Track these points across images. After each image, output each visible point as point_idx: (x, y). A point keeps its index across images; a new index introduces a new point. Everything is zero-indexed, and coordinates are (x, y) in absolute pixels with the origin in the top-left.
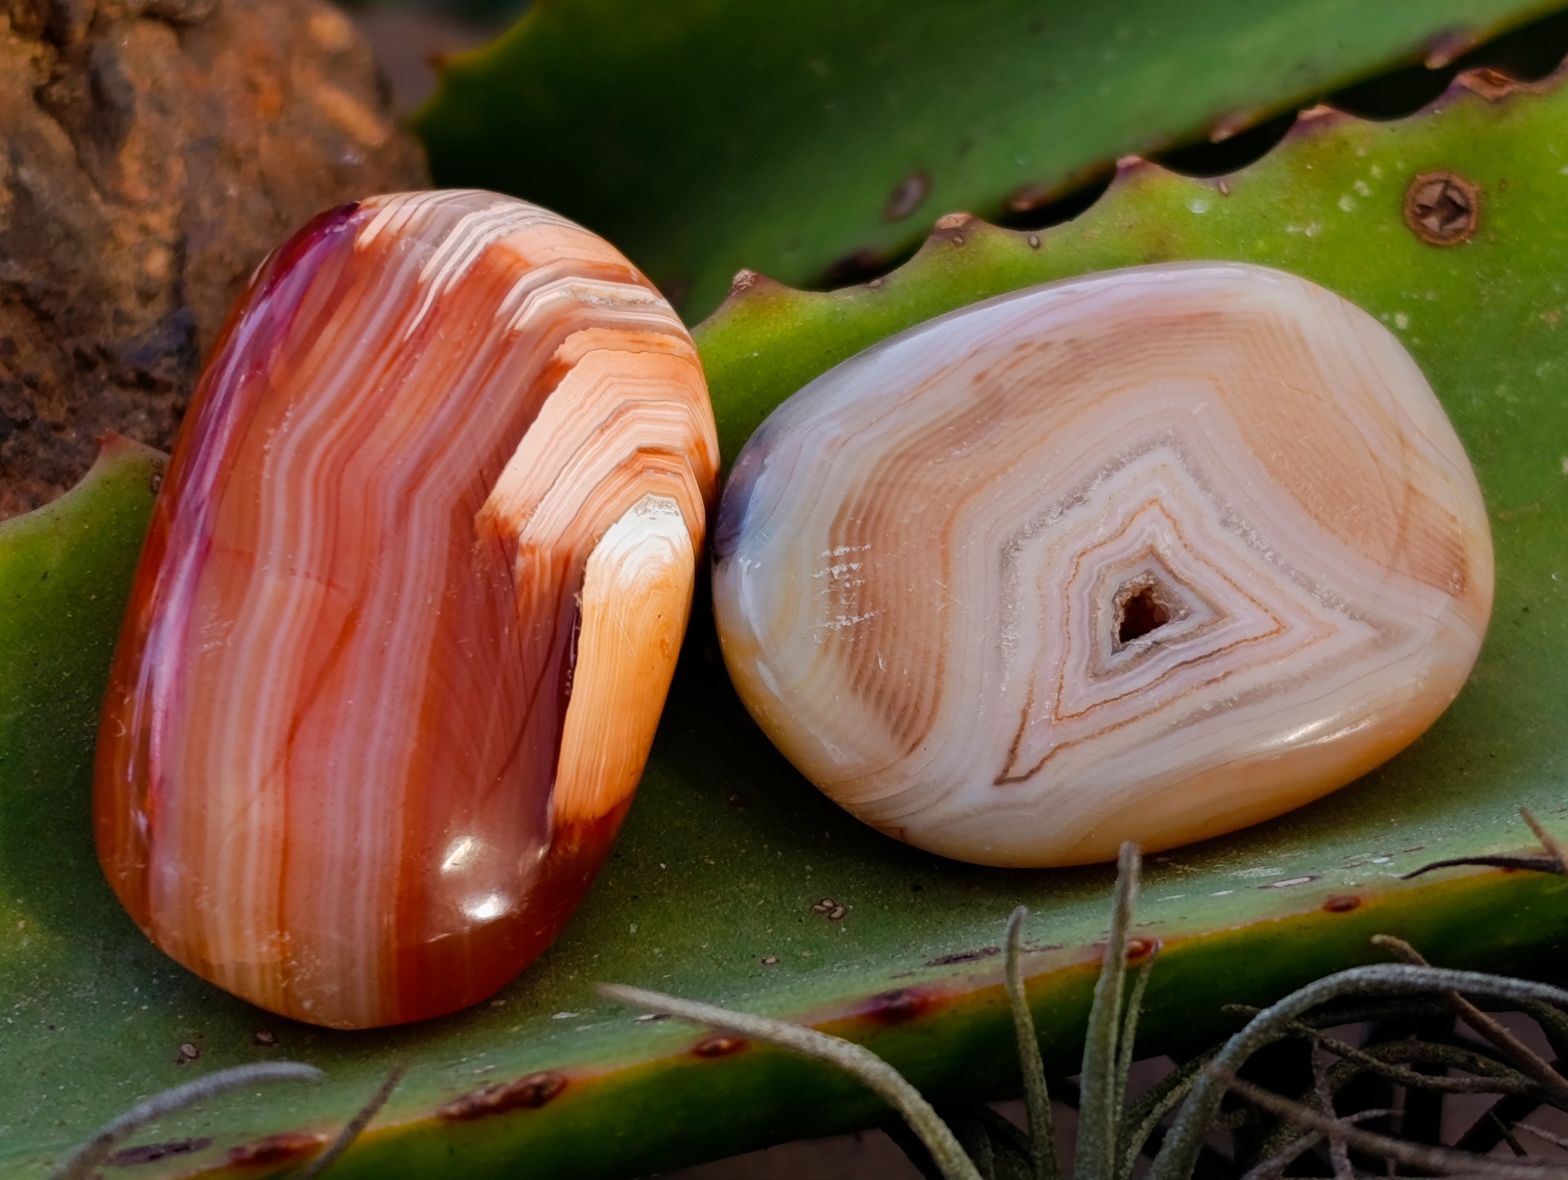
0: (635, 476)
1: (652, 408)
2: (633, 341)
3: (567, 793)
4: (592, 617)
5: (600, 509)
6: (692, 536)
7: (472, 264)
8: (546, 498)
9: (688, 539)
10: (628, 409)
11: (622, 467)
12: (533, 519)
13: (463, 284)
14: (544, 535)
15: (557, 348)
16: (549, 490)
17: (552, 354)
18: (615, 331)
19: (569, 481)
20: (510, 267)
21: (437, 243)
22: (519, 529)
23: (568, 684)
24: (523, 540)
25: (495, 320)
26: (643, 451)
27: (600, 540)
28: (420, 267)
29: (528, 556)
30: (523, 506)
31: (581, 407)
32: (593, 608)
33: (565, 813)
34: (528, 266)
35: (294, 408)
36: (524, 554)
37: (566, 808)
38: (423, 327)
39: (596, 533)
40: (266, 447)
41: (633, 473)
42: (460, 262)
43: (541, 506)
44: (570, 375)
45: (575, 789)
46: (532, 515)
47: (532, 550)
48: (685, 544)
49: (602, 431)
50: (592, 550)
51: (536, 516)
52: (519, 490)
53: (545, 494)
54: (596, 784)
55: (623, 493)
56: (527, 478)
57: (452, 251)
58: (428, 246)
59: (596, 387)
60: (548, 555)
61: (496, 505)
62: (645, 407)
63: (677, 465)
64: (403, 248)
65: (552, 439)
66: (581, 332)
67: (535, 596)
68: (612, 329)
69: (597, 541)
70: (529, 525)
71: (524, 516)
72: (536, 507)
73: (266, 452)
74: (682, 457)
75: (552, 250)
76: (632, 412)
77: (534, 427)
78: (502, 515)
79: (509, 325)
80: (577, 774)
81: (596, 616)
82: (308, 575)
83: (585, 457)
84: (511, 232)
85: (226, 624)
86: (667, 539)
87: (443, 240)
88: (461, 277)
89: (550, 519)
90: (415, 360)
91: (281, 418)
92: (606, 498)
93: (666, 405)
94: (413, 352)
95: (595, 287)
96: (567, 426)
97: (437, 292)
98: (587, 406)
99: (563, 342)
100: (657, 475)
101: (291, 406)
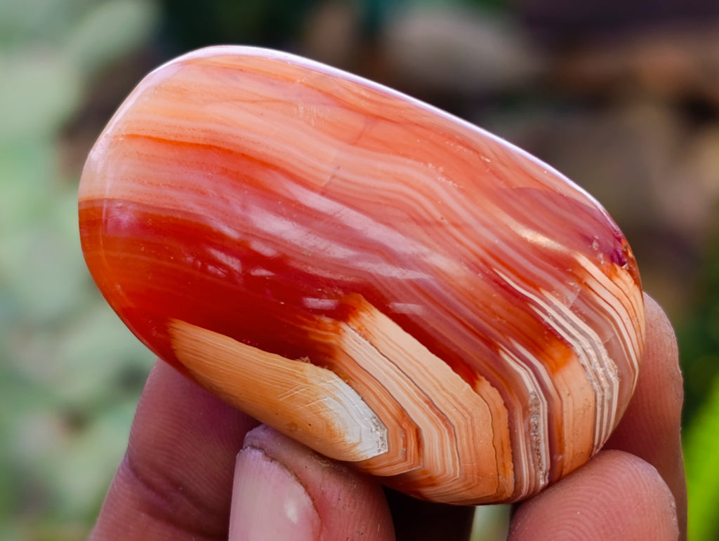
0: (397, 421)
1: (452, 446)
2: (502, 443)
3: (183, 331)
4: (296, 368)
5: (369, 388)
6: (368, 462)
7: (555, 330)
8: (373, 348)
9: (364, 458)
10: (447, 426)
11: (402, 411)
12: (357, 335)
13: (538, 320)
14: (347, 341)
15: (487, 379)
16: (378, 350)
17: (482, 375)
18: (508, 430)
19: (387, 368)
20: (551, 358)
21: (573, 309)
22: (350, 324)
23: (249, 342)
24: (343, 325)
25: (507, 337)
26: (418, 432)
27: (347, 383)
28: (554, 292)
29: (332, 327)
30: (366, 329)
31: (444, 389)
32: (302, 371)
33: (172, 327)
34: (552, 372)
35: (454, 186)
36: (333, 324)
37: (175, 328)
38: (503, 283)
39: (351, 381)
40: (430, 165)
41: (399, 420)
42: (556, 322)
43: (367, 343)
44: (467, 386)
45: (188, 338)
46: (360, 335)
47: (337, 331)
48: (361, 454)
49: (427, 402)
50: (340, 377)
51: (361, 338)
52: (378, 329)
53: (376, 348)
54: (194, 354)
55: (384, 409)
56: (387, 336)
57: (567, 319)
58: (572, 302)
59: (460, 404)
60: (333, 341)
61: (367, 310)
62: (451, 441)
63: (412, 458)
64: (572, 284)
65: (416, 361)
66: (503, 402)
67: (305, 327)
68: (509, 428)
69: (347, 381)
70: (353, 331)
71: (360, 329)
72: (367, 340)
73: (426, 164)
74: (419, 464)
75: (569, 395)
76: (446, 431)
77: (424, 349)
78: (361, 313)
79: (502, 346)
80: (196, 340)
81: (297, 371)
82: (334, 177)
83: (406, 383)
84: (583, 366)
85: (313, 122)
86: (360, 442)
87: (576, 314)
88: (543, 319)
89: (358, 348)
90: (477, 273)
91: (448, 178)
92: (378, 394)
93: (456, 460)
94: (484, 273)
95: (542, 422)
96: (427, 374)
97: (531, 299)
98: (444, 393)
99: (493, 385)
100: (402, 440)
101: (456, 185)
